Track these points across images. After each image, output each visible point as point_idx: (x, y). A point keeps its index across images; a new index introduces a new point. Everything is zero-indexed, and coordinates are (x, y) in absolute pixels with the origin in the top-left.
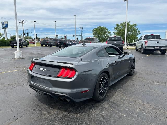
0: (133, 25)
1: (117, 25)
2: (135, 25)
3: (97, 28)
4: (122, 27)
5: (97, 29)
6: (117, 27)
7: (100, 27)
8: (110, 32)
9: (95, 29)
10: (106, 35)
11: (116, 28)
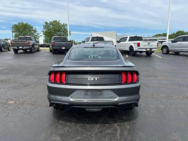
0: (63, 25)
1: (46, 23)
2: (65, 25)
3: (17, 24)
4: (51, 26)
5: (18, 26)
6: (46, 25)
7: (22, 23)
8: (36, 31)
9: (16, 25)
10: (32, 33)
11: (45, 27)
